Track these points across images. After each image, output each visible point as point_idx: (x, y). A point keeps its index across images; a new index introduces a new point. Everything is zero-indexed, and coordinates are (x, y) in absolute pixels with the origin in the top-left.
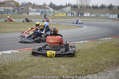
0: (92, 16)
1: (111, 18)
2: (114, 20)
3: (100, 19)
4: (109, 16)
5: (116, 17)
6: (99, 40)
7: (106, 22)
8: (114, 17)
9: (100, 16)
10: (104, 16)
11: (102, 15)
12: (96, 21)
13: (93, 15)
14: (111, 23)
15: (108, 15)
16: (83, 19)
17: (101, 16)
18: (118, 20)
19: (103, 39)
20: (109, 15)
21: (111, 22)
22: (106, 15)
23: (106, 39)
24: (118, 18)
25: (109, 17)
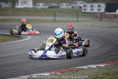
0: (38, 7)
1: (88, 13)
2: (97, 17)
3: (60, 16)
4: (83, 8)
5: (103, 10)
6: (77, 70)
7: (77, 24)
8: (96, 10)
9: (58, 7)
10: (70, 7)
11: (64, 6)
12: (52, 22)
13: (41, 5)
14: (92, 26)
15: (80, 4)
16: (16, 15)
17: (61, 7)
18: (107, 17)
19: (85, 67)
20: (82, 5)
21: (90, 24)
22: (75, 5)
23: (94, 66)
24: (107, 13)
25: (83, 11)
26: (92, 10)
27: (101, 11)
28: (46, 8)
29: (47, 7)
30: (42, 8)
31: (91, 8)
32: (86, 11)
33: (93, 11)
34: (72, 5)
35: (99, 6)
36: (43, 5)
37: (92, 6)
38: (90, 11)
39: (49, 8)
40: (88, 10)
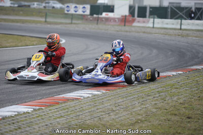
2: (87, 20)
4: (66, 9)
5: (88, 12)
8: (80, 12)
9: (29, 6)
10: (41, 6)
11: (35, 5)
15: (53, 3)
17: (32, 6)
22: (47, 5)
24: (95, 16)
25: (66, 12)
26: (76, 11)
27: (86, 13)
28: (14, 7)
29: (16, 5)
30: (11, 7)
31: (75, 9)
32: (70, 12)
33: (77, 13)
34: (44, 5)
35: (84, 7)
36: (11, 3)
37: (76, 7)
38: (74, 13)
39: (19, 6)
40: (72, 11)
